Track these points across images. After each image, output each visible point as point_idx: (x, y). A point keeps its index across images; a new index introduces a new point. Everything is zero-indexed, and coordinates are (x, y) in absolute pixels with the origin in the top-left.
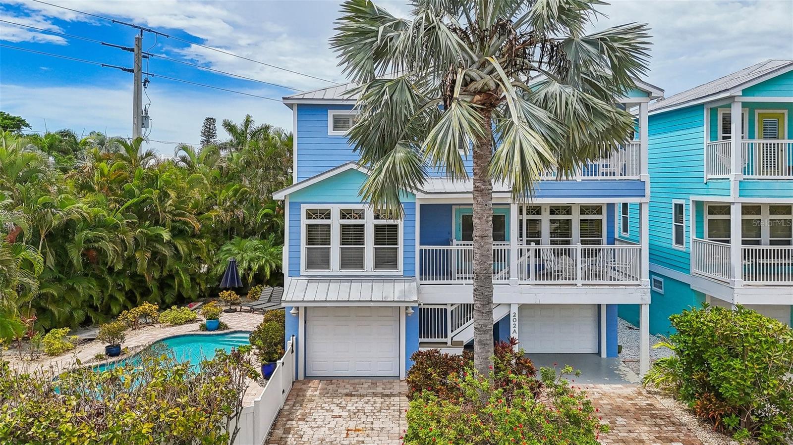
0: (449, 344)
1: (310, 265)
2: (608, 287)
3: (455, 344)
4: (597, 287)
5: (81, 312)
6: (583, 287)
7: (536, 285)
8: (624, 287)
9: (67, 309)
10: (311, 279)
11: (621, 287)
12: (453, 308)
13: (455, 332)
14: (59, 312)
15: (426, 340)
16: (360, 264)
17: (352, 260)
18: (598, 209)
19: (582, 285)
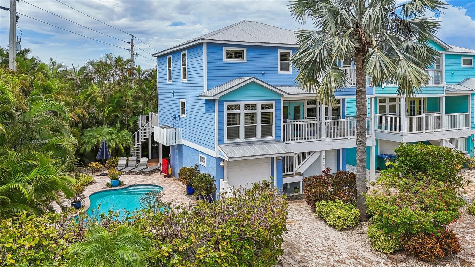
0: (295, 174)
1: (229, 137)
3: (298, 174)
12: (296, 155)
13: (297, 168)
16: (254, 135)
17: (250, 133)
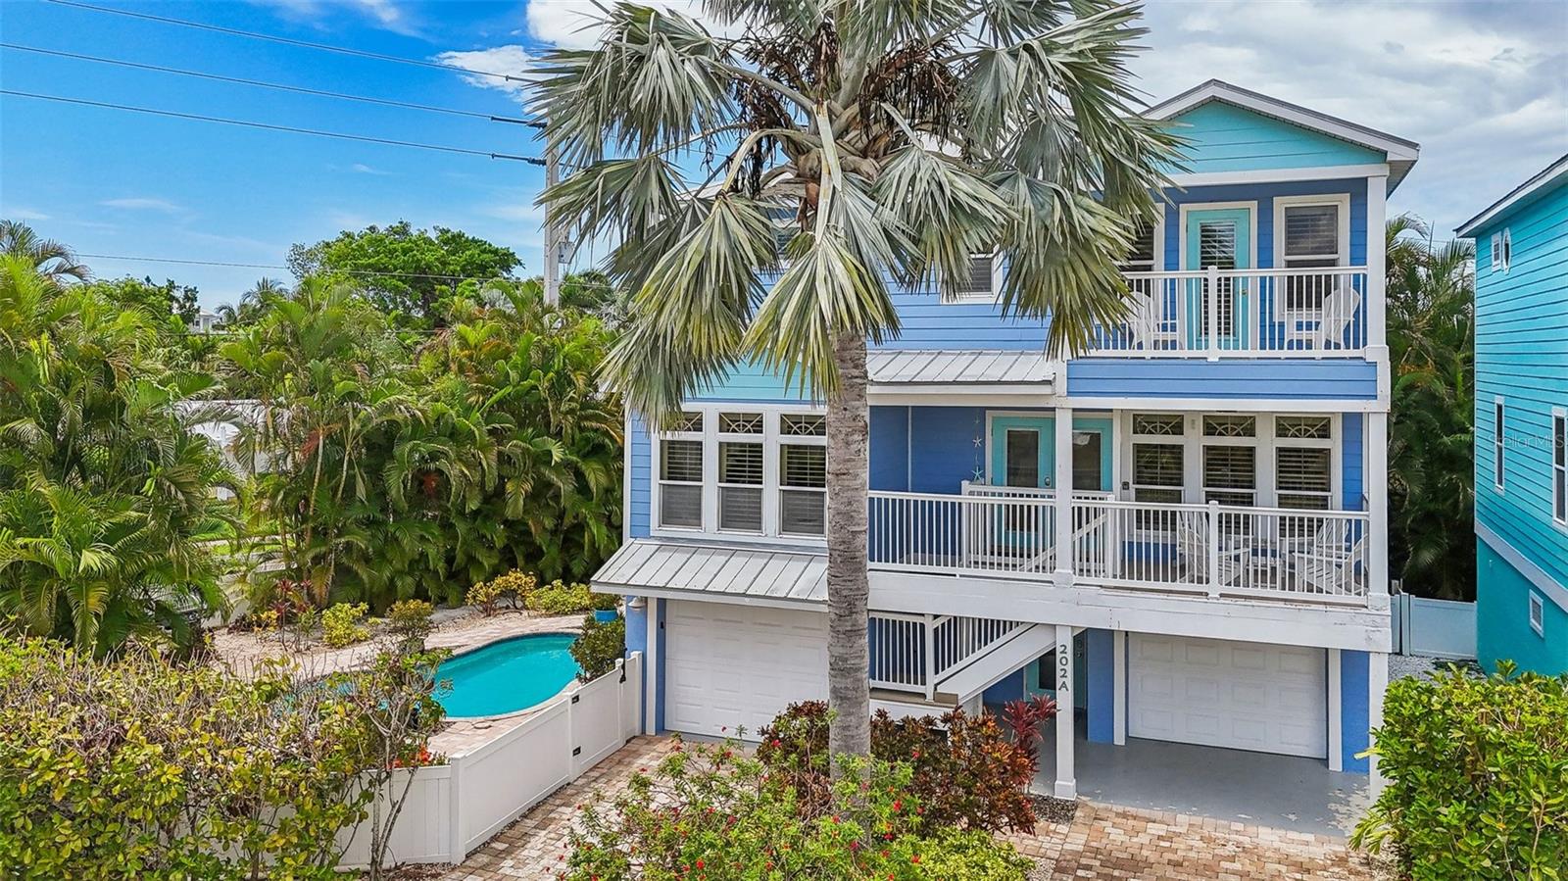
0: (930, 697)
1: (668, 518)
2: (1281, 604)
3: (941, 699)
4: (1254, 602)
5: (409, 580)
6: (1222, 601)
7: (1115, 588)
8: (1322, 607)
9: (387, 574)
10: (668, 544)
11: (1313, 607)
12: (938, 623)
13: (942, 675)
14: (370, 576)
15: (884, 684)
16: (754, 521)
17: (740, 513)
18: (1321, 427)
19: (1222, 595)
